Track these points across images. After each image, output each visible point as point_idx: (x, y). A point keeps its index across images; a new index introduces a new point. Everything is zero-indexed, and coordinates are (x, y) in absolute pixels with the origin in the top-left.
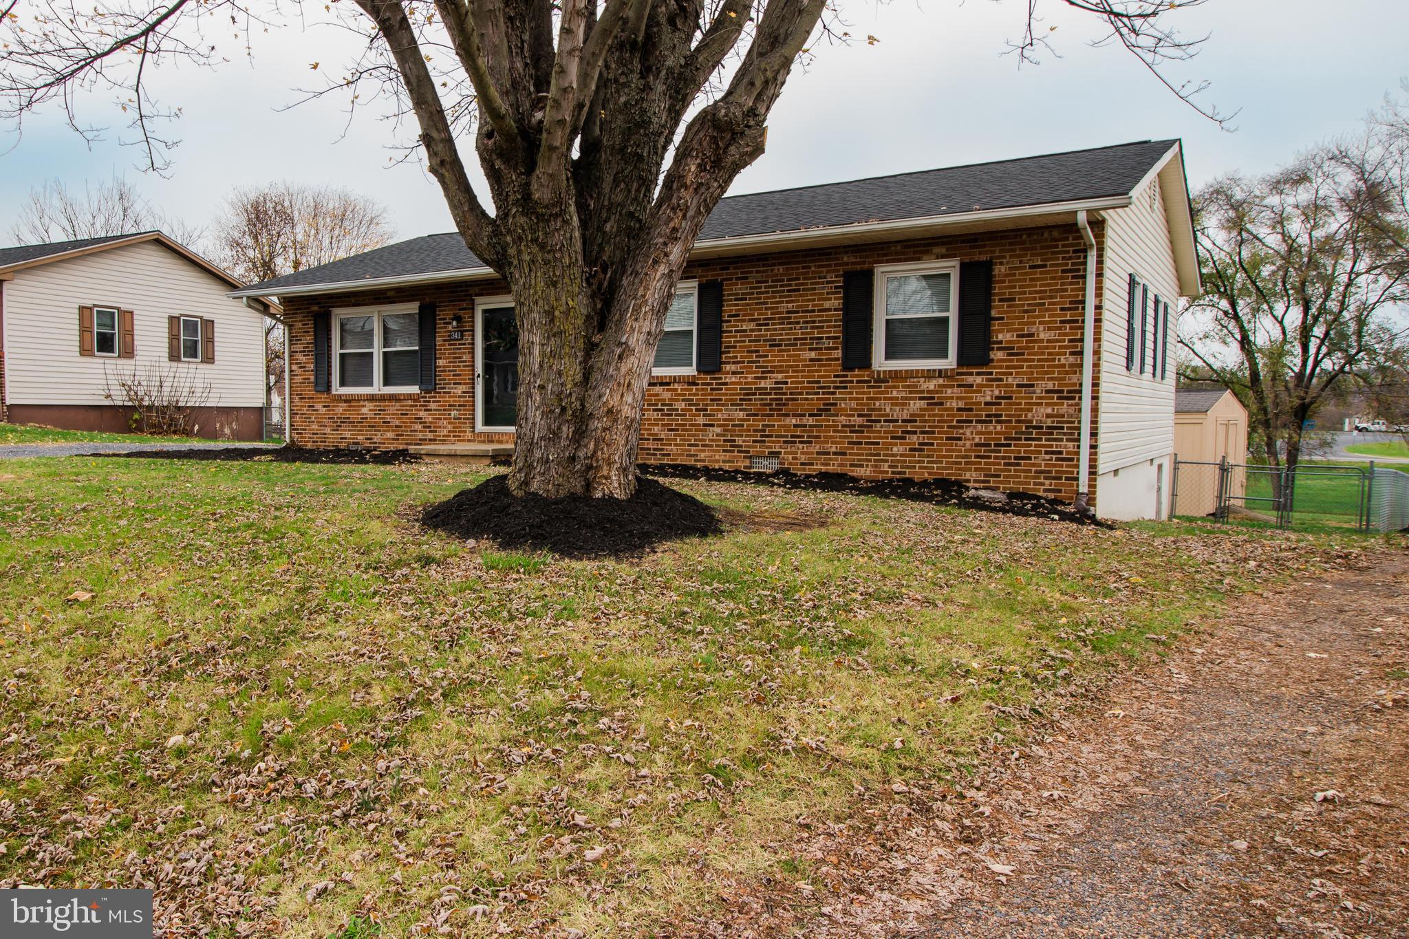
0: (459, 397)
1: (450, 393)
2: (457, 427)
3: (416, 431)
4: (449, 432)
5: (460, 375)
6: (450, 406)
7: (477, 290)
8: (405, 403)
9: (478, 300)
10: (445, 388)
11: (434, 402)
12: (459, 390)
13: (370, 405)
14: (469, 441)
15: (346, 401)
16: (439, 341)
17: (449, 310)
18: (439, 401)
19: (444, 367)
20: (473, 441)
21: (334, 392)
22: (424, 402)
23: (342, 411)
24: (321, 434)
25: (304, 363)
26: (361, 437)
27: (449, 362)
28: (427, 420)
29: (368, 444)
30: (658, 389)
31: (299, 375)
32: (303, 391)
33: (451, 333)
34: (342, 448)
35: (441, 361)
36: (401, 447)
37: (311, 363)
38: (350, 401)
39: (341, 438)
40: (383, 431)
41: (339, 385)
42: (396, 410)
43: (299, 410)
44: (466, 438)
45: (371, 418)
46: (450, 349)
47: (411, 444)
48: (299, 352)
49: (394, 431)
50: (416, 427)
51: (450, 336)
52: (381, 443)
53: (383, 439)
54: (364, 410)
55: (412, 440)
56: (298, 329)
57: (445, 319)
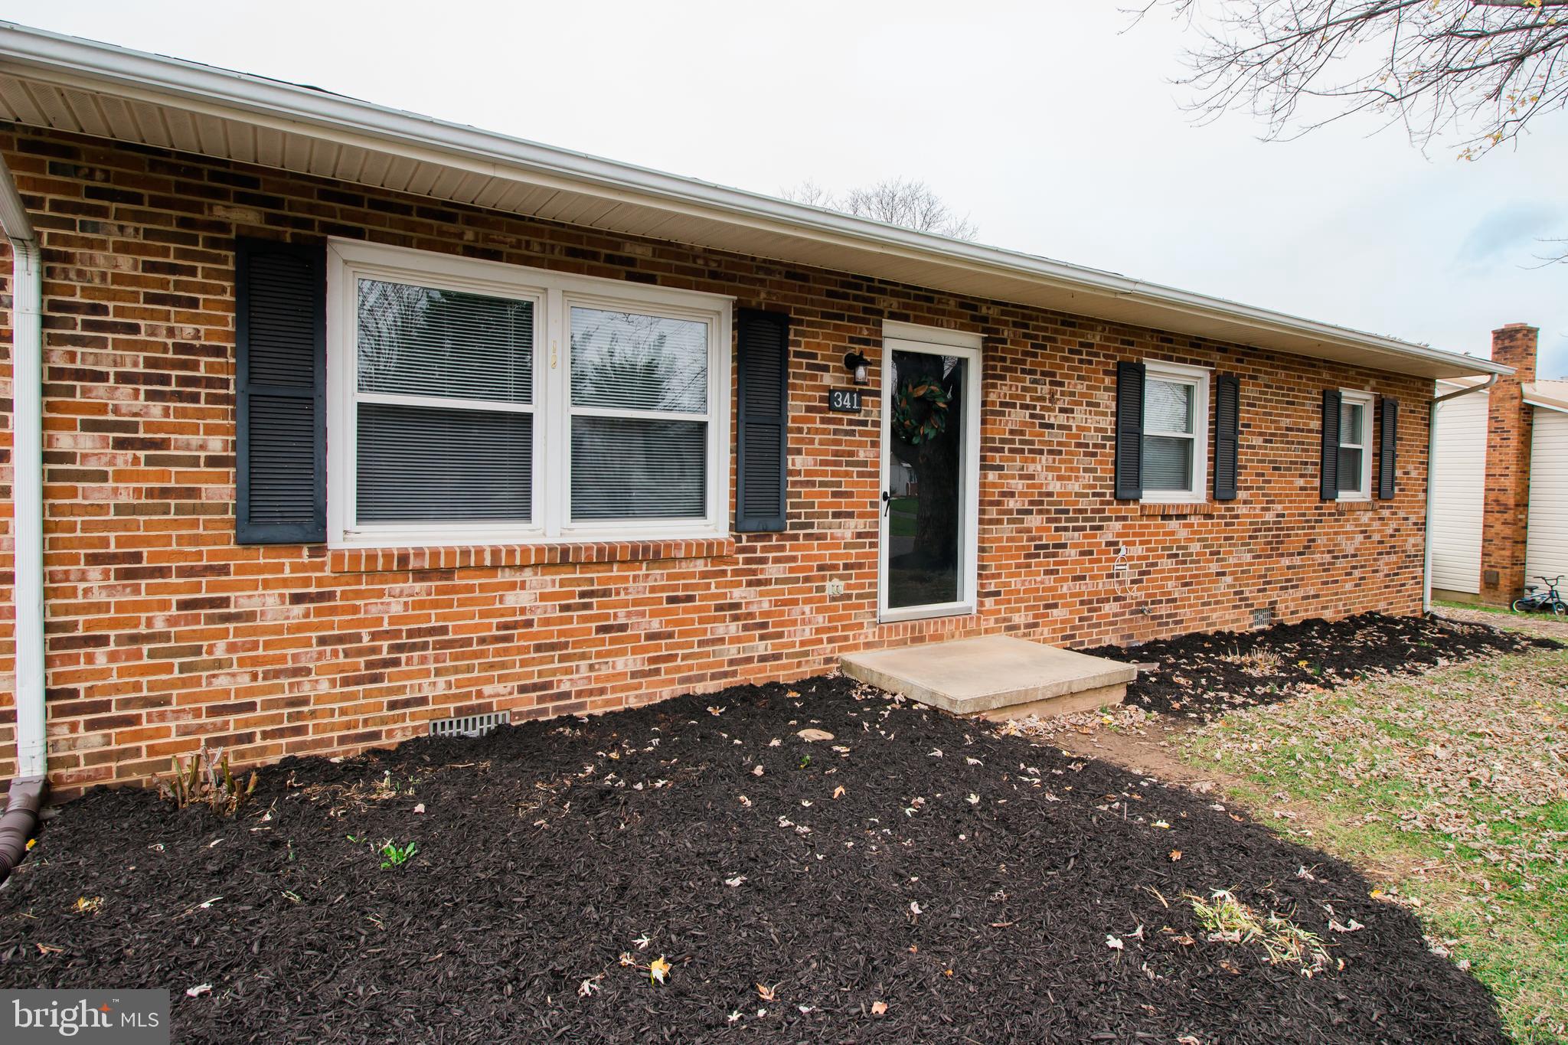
0: (847, 546)
1: (823, 537)
2: (841, 618)
3: (721, 640)
4: (818, 631)
5: (850, 495)
6: (821, 568)
7: (894, 304)
8: (685, 568)
9: (889, 327)
10: (811, 525)
11: (777, 560)
12: (848, 530)
14: (868, 645)
15: (421, 575)
16: (795, 408)
17: (826, 336)
18: (794, 559)
19: (808, 473)
20: (879, 644)
21: (335, 541)
22: (747, 561)
23: (396, 609)
24: (268, 705)
25: (150, 427)
26: (499, 688)
27: (823, 463)
28: (754, 609)
29: (529, 703)
30: (1173, 524)
31: (120, 476)
32: (147, 541)
33: (832, 392)
34: (399, 738)
35: (798, 459)
36: (666, 693)
37: (210, 430)
38: (448, 573)
39: (393, 705)
40: (599, 655)
41: (363, 516)
42: (653, 589)
43: (114, 624)
44: (862, 640)
45: (546, 622)
46: (825, 431)
47: (701, 678)
48: (124, 378)
49: (644, 650)
50: (720, 630)
51: (830, 400)
52: (591, 693)
53: (598, 679)
54: (512, 599)
55: (709, 666)
56: (118, 279)
57: (814, 356)
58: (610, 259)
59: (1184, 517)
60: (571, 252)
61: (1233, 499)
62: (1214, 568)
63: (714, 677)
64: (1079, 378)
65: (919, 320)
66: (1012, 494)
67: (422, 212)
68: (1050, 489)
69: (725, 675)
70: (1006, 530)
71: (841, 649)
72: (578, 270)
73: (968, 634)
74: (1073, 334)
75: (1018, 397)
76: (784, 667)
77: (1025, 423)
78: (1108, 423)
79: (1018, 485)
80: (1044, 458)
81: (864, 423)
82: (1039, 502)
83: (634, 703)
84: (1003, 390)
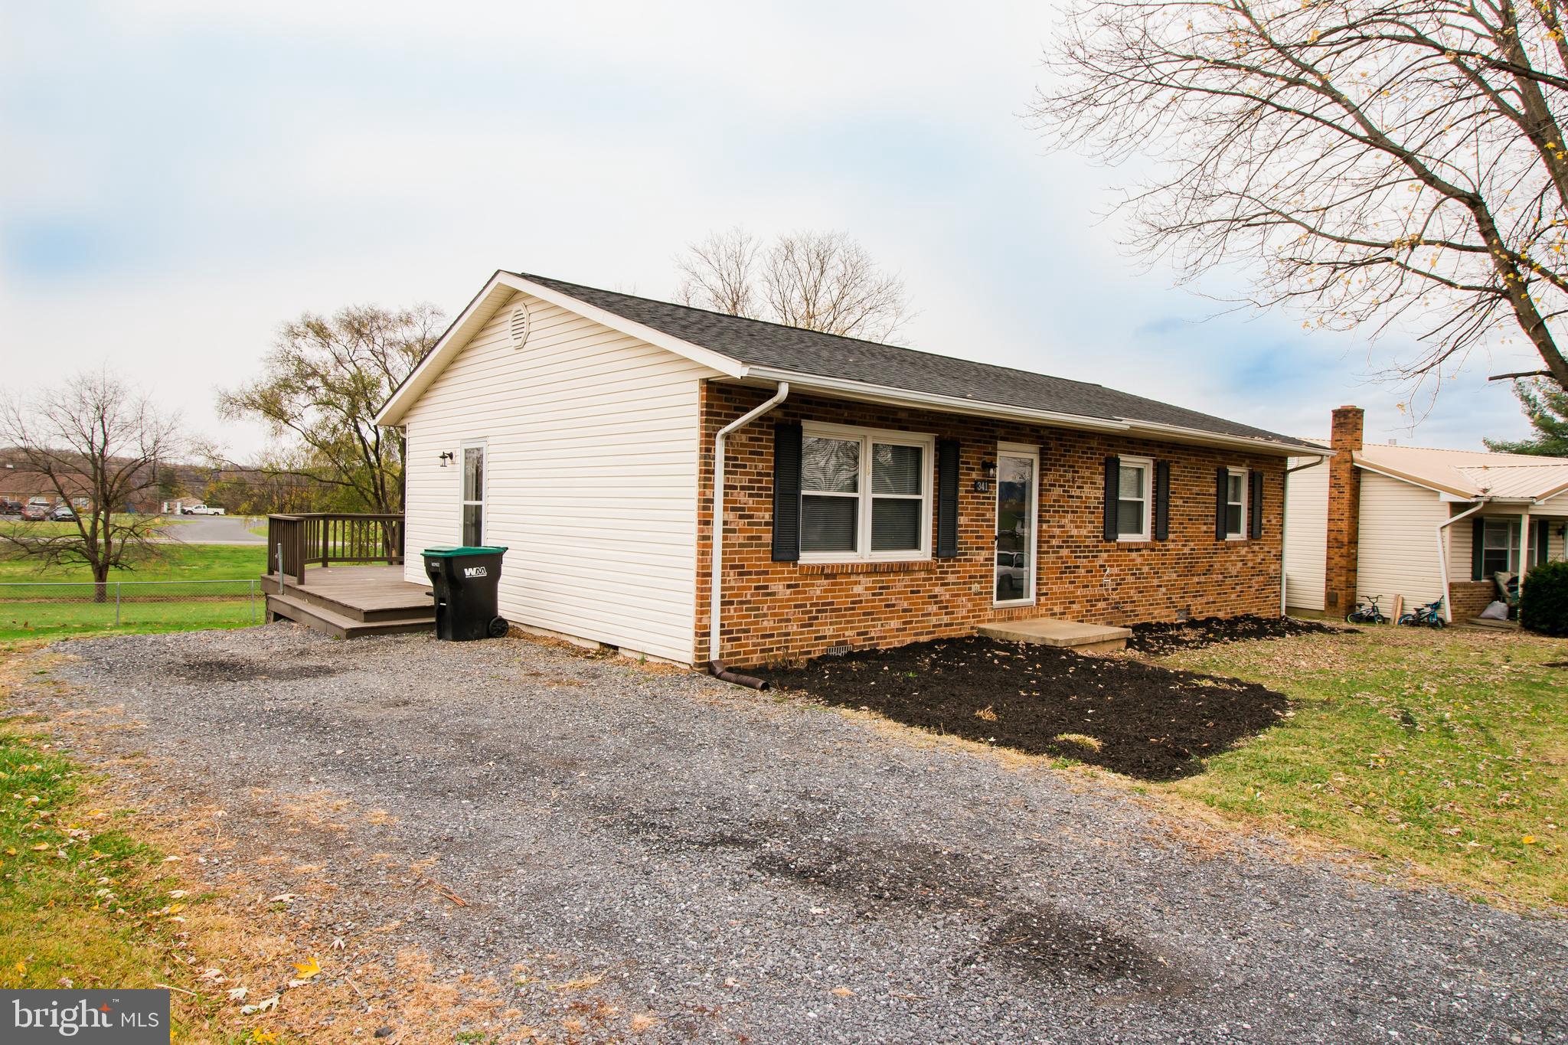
0: (982, 565)
1: (971, 560)
2: (978, 605)
3: (929, 614)
4: (969, 611)
5: (982, 537)
6: (970, 577)
7: (1002, 432)
8: (916, 575)
9: (1001, 445)
10: (966, 554)
11: (953, 572)
12: (982, 556)
13: (868, 581)
14: (990, 620)
15: (827, 576)
16: (961, 491)
17: (974, 452)
18: (959, 572)
19: (966, 526)
20: (996, 620)
21: (801, 560)
22: (941, 573)
23: (818, 593)
24: (779, 635)
25: (750, 509)
26: (850, 633)
27: (972, 520)
28: (943, 598)
29: (860, 642)
30: (1134, 555)
31: (741, 531)
32: (747, 559)
33: (976, 482)
34: (817, 655)
35: (962, 518)
36: (909, 640)
37: (766, 510)
39: (816, 638)
40: (885, 619)
41: (802, 549)
42: (905, 586)
43: (736, 596)
44: (987, 617)
45: (867, 601)
46: (973, 503)
47: (921, 634)
48: (743, 488)
49: (901, 617)
50: (930, 608)
51: (975, 486)
52: (881, 638)
53: (884, 631)
54: (856, 589)
55: (924, 627)
56: (743, 445)
57: (968, 463)
58: (894, 420)
59: (1139, 550)
60: (880, 418)
61: (1166, 539)
62: (1156, 582)
63: (928, 633)
64: (1087, 468)
65: (1013, 440)
66: (1054, 537)
67: (832, 406)
68: (1072, 533)
69: (931, 632)
70: (1050, 557)
71: (978, 622)
72: (881, 426)
73: (1033, 617)
74: (1084, 443)
75: (1057, 480)
76: (955, 630)
77: (1060, 495)
78: (1100, 494)
79: (1057, 531)
80: (1069, 515)
81: (989, 498)
82: (1067, 541)
83: (897, 645)
84: (1050, 477)
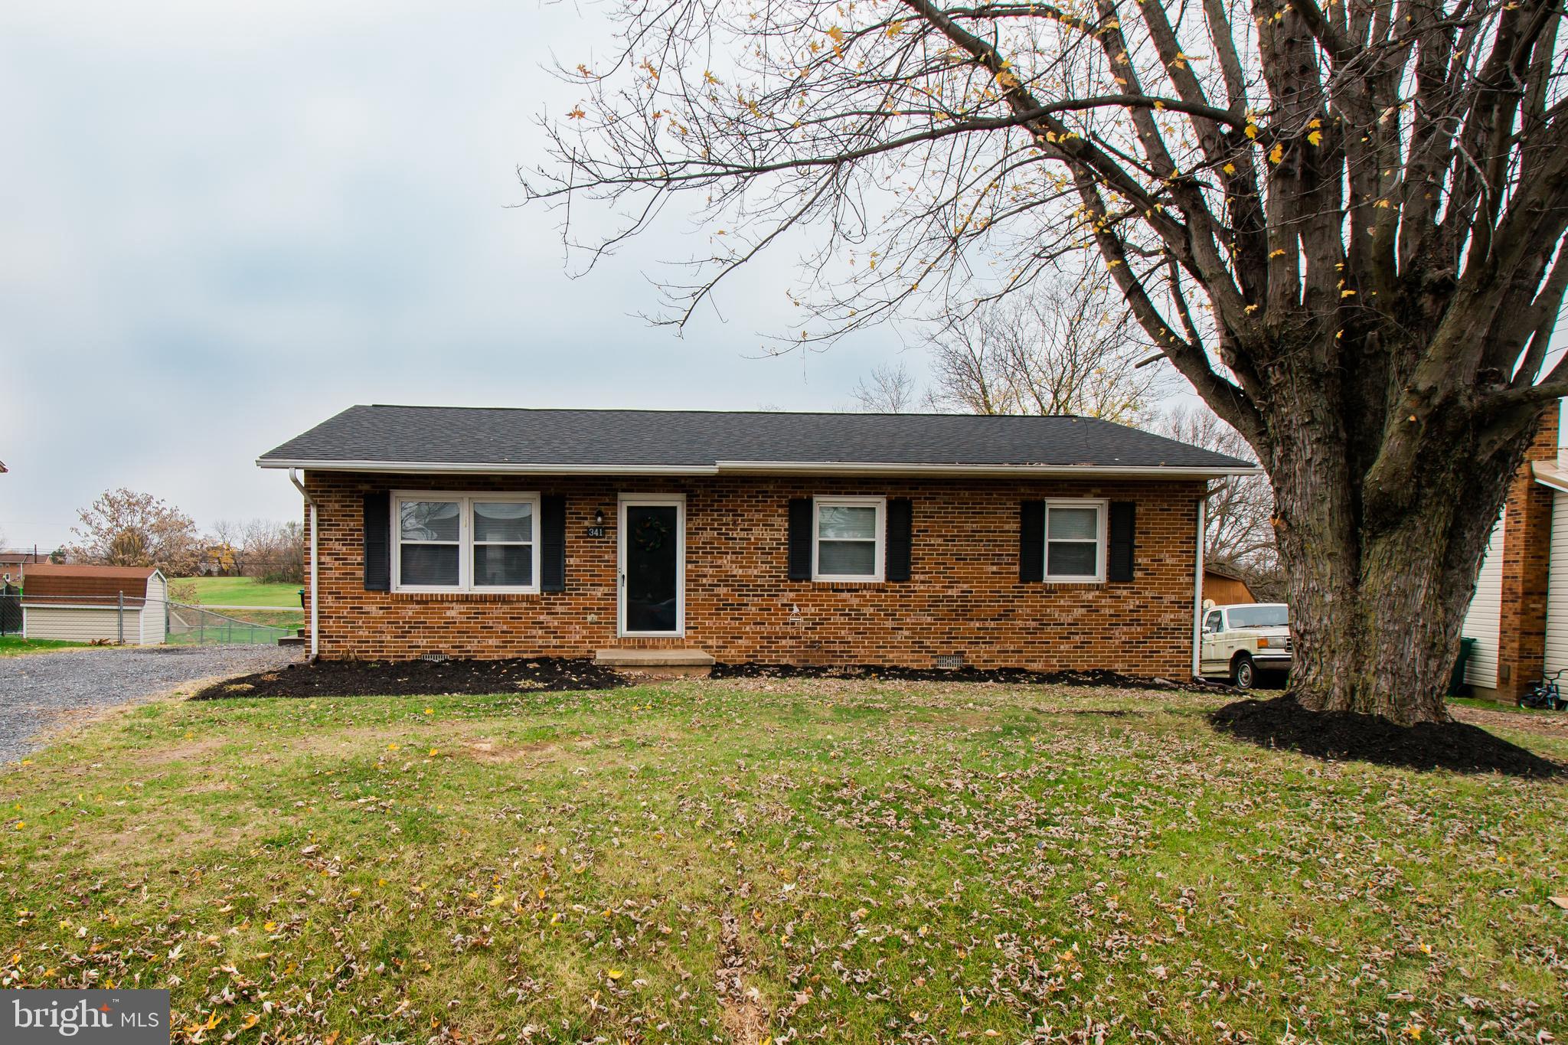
0: (598, 599)
1: (585, 594)
2: (595, 632)
3: (535, 637)
4: (584, 637)
5: (600, 576)
6: (585, 609)
7: (624, 485)
8: (517, 605)
9: (621, 496)
10: (579, 589)
11: (561, 604)
12: (599, 592)
13: (463, 608)
14: (612, 647)
15: (418, 602)
16: (569, 537)
17: (586, 504)
18: (570, 604)
19: (576, 566)
20: (619, 647)
21: (393, 590)
22: (547, 604)
23: (410, 614)
24: (373, 642)
25: (344, 554)
26: (444, 645)
27: (584, 562)
28: (550, 625)
29: (455, 653)
30: (845, 595)
31: (336, 569)
32: (342, 588)
33: (588, 529)
34: (411, 658)
35: (572, 560)
36: (510, 656)
37: (358, 554)
38: (426, 602)
39: (409, 647)
40: (482, 637)
41: (403, 583)
42: (504, 613)
43: (334, 612)
44: (608, 644)
45: (461, 623)
46: (586, 546)
47: (526, 652)
48: (337, 540)
49: (500, 637)
50: (534, 632)
51: (588, 532)
52: (478, 652)
53: (481, 646)
54: (449, 613)
55: (529, 647)
56: (336, 511)
57: (579, 513)
59: (856, 591)
61: (908, 579)
62: (889, 624)
63: (531, 652)
64: (757, 510)
65: (641, 491)
66: (705, 576)
68: (734, 573)
69: (537, 652)
70: (701, 594)
71: (596, 646)
73: (676, 647)
74: (752, 487)
75: (708, 524)
76: (566, 651)
77: (715, 538)
78: (783, 535)
79: (711, 571)
80: (729, 557)
81: (609, 542)
82: (726, 580)
83: (496, 658)
84: (699, 521)
